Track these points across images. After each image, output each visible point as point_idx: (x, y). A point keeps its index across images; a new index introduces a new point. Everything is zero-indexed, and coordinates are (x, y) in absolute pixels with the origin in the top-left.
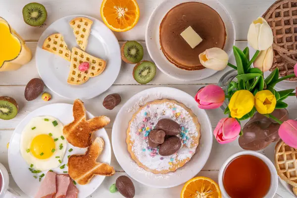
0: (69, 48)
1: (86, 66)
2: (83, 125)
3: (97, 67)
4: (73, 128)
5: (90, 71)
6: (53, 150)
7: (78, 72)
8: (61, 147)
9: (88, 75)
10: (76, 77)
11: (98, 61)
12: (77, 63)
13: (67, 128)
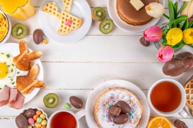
0: (59, 11)
1: (69, 22)
2: (26, 56)
3: (76, 23)
4: (19, 58)
5: (72, 25)
6: (7, 73)
7: (64, 26)
8: (12, 71)
9: (71, 28)
10: (63, 29)
11: (77, 19)
12: (64, 21)
13: (16, 58)
